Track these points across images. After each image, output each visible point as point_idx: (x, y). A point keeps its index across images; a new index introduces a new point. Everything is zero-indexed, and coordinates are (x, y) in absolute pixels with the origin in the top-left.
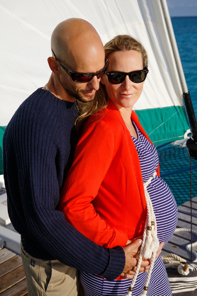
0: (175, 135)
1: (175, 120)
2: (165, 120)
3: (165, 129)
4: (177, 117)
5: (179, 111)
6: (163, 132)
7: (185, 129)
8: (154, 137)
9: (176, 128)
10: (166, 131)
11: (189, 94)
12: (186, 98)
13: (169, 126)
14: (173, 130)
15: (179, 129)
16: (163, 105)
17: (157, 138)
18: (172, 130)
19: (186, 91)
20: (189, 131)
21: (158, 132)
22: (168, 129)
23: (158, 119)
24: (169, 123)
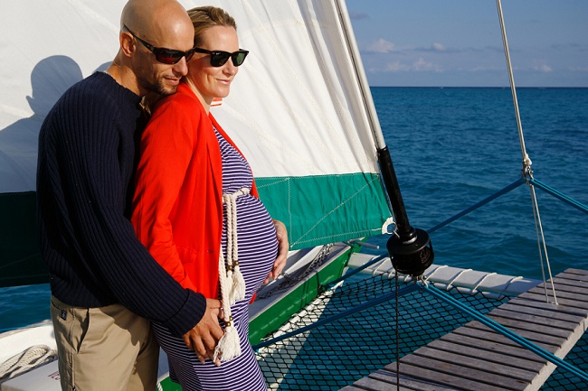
0: (365, 227)
1: (364, 198)
2: (346, 199)
3: (346, 215)
4: (368, 193)
5: (371, 182)
6: (343, 219)
7: (384, 217)
8: (326, 228)
9: (366, 214)
10: (349, 219)
11: (387, 150)
12: (383, 158)
13: (352, 209)
14: (361, 217)
15: (373, 216)
16: (342, 170)
17: (331, 230)
18: (359, 216)
19: (383, 146)
20: (390, 221)
21: (334, 219)
22: (351, 215)
23: (333, 197)
24: (353, 205)
